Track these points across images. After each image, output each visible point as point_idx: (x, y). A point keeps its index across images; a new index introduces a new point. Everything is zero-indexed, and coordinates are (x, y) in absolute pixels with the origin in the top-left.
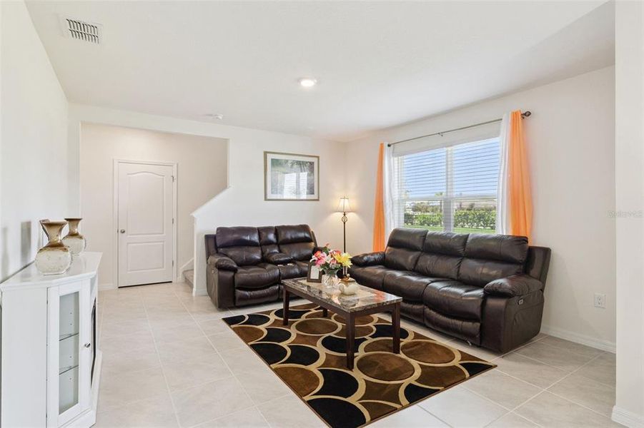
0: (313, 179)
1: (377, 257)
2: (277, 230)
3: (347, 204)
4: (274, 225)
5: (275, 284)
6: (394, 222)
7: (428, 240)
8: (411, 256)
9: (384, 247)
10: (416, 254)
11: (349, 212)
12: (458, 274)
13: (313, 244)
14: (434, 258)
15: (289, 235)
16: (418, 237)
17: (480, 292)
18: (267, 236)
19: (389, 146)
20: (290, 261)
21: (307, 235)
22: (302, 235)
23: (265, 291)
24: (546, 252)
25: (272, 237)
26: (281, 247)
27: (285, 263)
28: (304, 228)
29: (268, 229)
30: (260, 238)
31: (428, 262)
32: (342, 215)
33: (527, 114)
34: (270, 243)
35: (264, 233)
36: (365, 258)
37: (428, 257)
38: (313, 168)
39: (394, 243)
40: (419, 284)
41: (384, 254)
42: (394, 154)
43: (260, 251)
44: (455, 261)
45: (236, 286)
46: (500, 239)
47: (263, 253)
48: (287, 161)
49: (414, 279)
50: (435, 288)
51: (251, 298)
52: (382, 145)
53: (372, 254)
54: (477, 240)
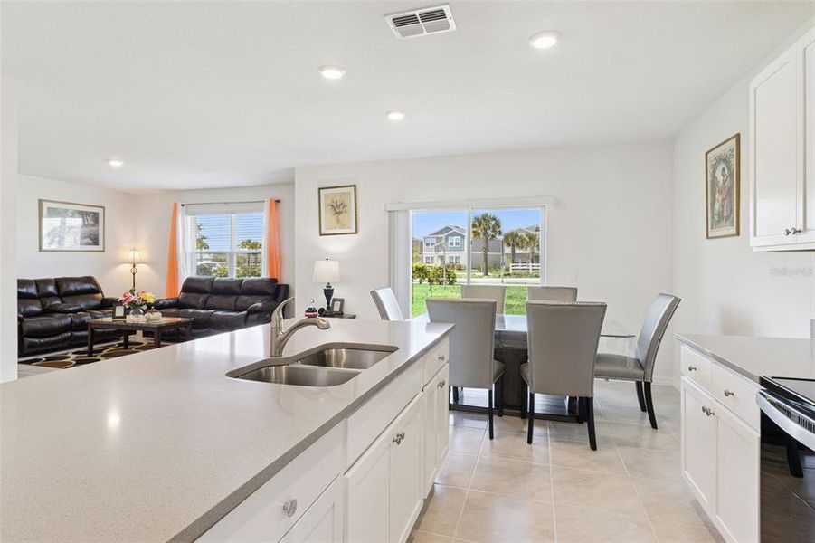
0: (98, 230)
1: (171, 301)
2: (58, 282)
3: (137, 255)
4: (53, 276)
5: (66, 331)
6: (187, 272)
7: (215, 285)
8: (202, 298)
9: (178, 293)
10: (206, 296)
11: (138, 263)
12: (236, 306)
13: (100, 295)
14: (219, 297)
15: (72, 287)
16: (207, 283)
17: (245, 312)
18: (46, 289)
19: (183, 205)
20: (80, 310)
21: (93, 286)
22: (87, 286)
23: (55, 338)
24: (287, 287)
25: (51, 289)
26: (64, 299)
27: (75, 312)
28: (90, 280)
29: (47, 282)
30: (38, 291)
31: (214, 300)
32: (131, 266)
33: (278, 201)
34: (50, 295)
35: (41, 286)
36: (161, 302)
37: (215, 297)
38: (98, 218)
39: (186, 289)
40: (207, 314)
41: (178, 298)
42: (187, 213)
43: (39, 303)
44: (235, 297)
45: (24, 334)
46: (262, 281)
47: (43, 306)
48: (67, 210)
49: (202, 311)
50: (217, 316)
51: (42, 344)
52: (176, 205)
53: (167, 299)
54: (248, 282)
